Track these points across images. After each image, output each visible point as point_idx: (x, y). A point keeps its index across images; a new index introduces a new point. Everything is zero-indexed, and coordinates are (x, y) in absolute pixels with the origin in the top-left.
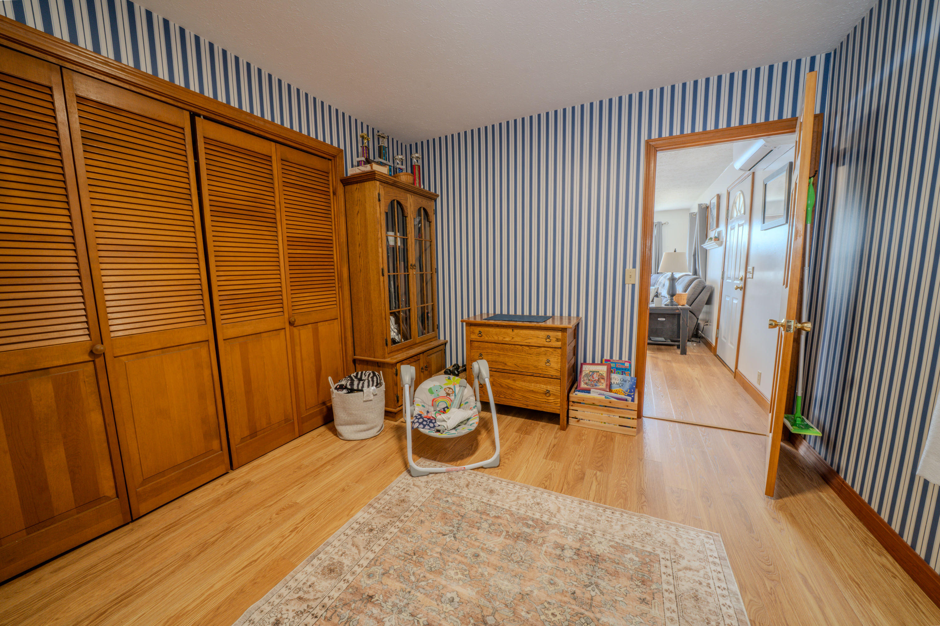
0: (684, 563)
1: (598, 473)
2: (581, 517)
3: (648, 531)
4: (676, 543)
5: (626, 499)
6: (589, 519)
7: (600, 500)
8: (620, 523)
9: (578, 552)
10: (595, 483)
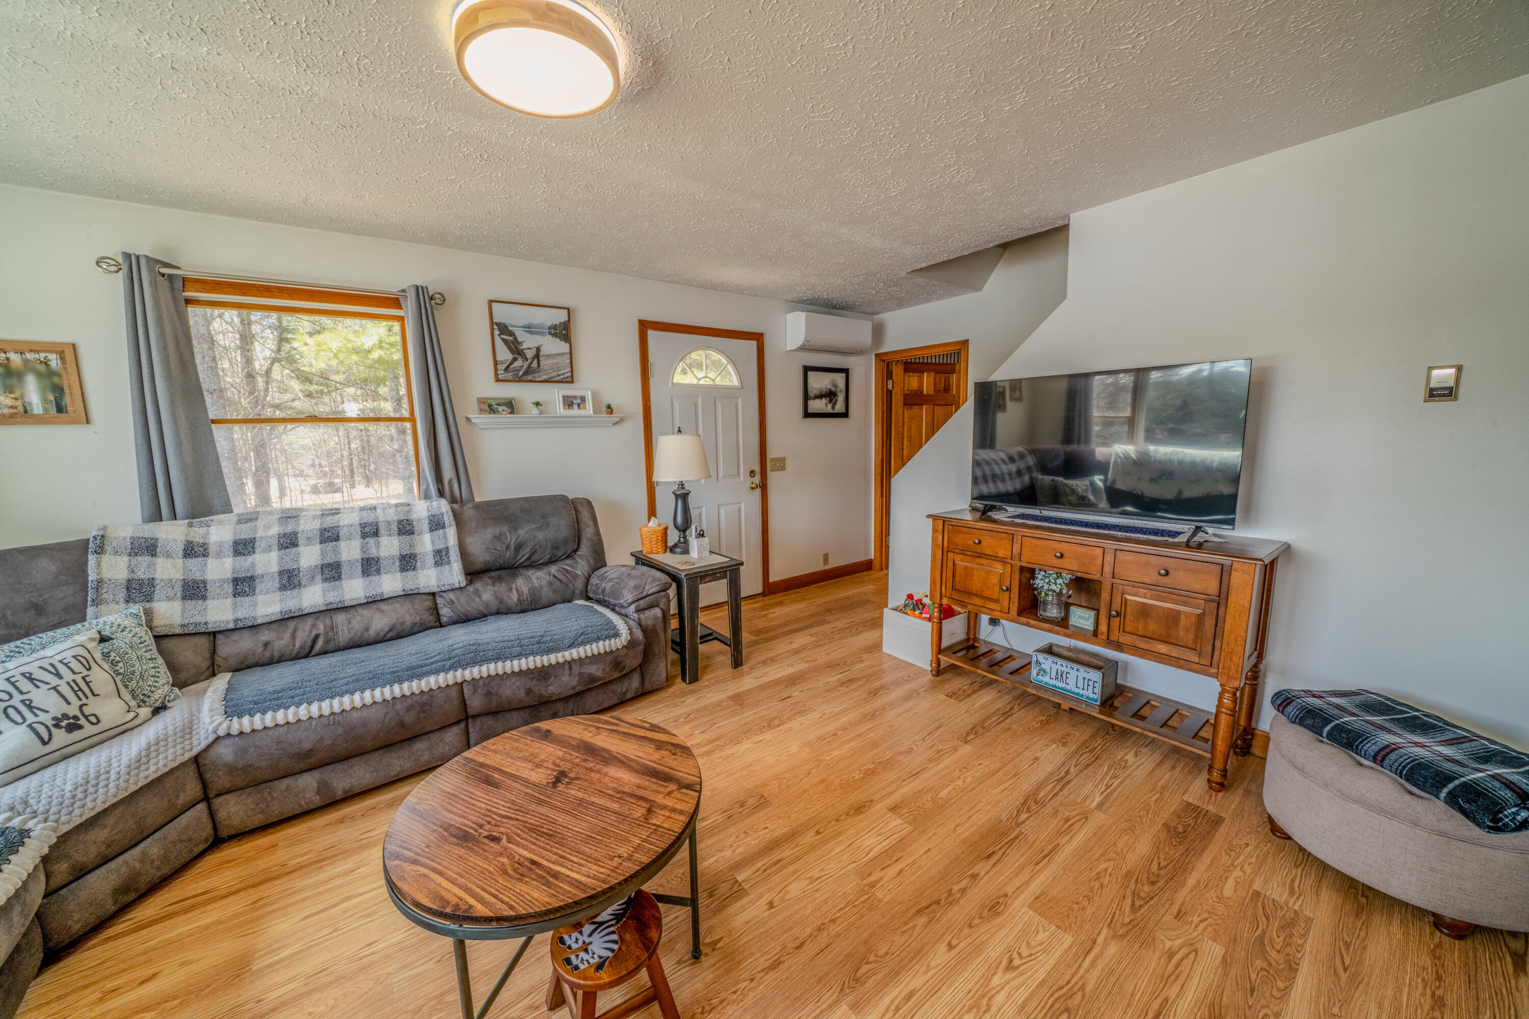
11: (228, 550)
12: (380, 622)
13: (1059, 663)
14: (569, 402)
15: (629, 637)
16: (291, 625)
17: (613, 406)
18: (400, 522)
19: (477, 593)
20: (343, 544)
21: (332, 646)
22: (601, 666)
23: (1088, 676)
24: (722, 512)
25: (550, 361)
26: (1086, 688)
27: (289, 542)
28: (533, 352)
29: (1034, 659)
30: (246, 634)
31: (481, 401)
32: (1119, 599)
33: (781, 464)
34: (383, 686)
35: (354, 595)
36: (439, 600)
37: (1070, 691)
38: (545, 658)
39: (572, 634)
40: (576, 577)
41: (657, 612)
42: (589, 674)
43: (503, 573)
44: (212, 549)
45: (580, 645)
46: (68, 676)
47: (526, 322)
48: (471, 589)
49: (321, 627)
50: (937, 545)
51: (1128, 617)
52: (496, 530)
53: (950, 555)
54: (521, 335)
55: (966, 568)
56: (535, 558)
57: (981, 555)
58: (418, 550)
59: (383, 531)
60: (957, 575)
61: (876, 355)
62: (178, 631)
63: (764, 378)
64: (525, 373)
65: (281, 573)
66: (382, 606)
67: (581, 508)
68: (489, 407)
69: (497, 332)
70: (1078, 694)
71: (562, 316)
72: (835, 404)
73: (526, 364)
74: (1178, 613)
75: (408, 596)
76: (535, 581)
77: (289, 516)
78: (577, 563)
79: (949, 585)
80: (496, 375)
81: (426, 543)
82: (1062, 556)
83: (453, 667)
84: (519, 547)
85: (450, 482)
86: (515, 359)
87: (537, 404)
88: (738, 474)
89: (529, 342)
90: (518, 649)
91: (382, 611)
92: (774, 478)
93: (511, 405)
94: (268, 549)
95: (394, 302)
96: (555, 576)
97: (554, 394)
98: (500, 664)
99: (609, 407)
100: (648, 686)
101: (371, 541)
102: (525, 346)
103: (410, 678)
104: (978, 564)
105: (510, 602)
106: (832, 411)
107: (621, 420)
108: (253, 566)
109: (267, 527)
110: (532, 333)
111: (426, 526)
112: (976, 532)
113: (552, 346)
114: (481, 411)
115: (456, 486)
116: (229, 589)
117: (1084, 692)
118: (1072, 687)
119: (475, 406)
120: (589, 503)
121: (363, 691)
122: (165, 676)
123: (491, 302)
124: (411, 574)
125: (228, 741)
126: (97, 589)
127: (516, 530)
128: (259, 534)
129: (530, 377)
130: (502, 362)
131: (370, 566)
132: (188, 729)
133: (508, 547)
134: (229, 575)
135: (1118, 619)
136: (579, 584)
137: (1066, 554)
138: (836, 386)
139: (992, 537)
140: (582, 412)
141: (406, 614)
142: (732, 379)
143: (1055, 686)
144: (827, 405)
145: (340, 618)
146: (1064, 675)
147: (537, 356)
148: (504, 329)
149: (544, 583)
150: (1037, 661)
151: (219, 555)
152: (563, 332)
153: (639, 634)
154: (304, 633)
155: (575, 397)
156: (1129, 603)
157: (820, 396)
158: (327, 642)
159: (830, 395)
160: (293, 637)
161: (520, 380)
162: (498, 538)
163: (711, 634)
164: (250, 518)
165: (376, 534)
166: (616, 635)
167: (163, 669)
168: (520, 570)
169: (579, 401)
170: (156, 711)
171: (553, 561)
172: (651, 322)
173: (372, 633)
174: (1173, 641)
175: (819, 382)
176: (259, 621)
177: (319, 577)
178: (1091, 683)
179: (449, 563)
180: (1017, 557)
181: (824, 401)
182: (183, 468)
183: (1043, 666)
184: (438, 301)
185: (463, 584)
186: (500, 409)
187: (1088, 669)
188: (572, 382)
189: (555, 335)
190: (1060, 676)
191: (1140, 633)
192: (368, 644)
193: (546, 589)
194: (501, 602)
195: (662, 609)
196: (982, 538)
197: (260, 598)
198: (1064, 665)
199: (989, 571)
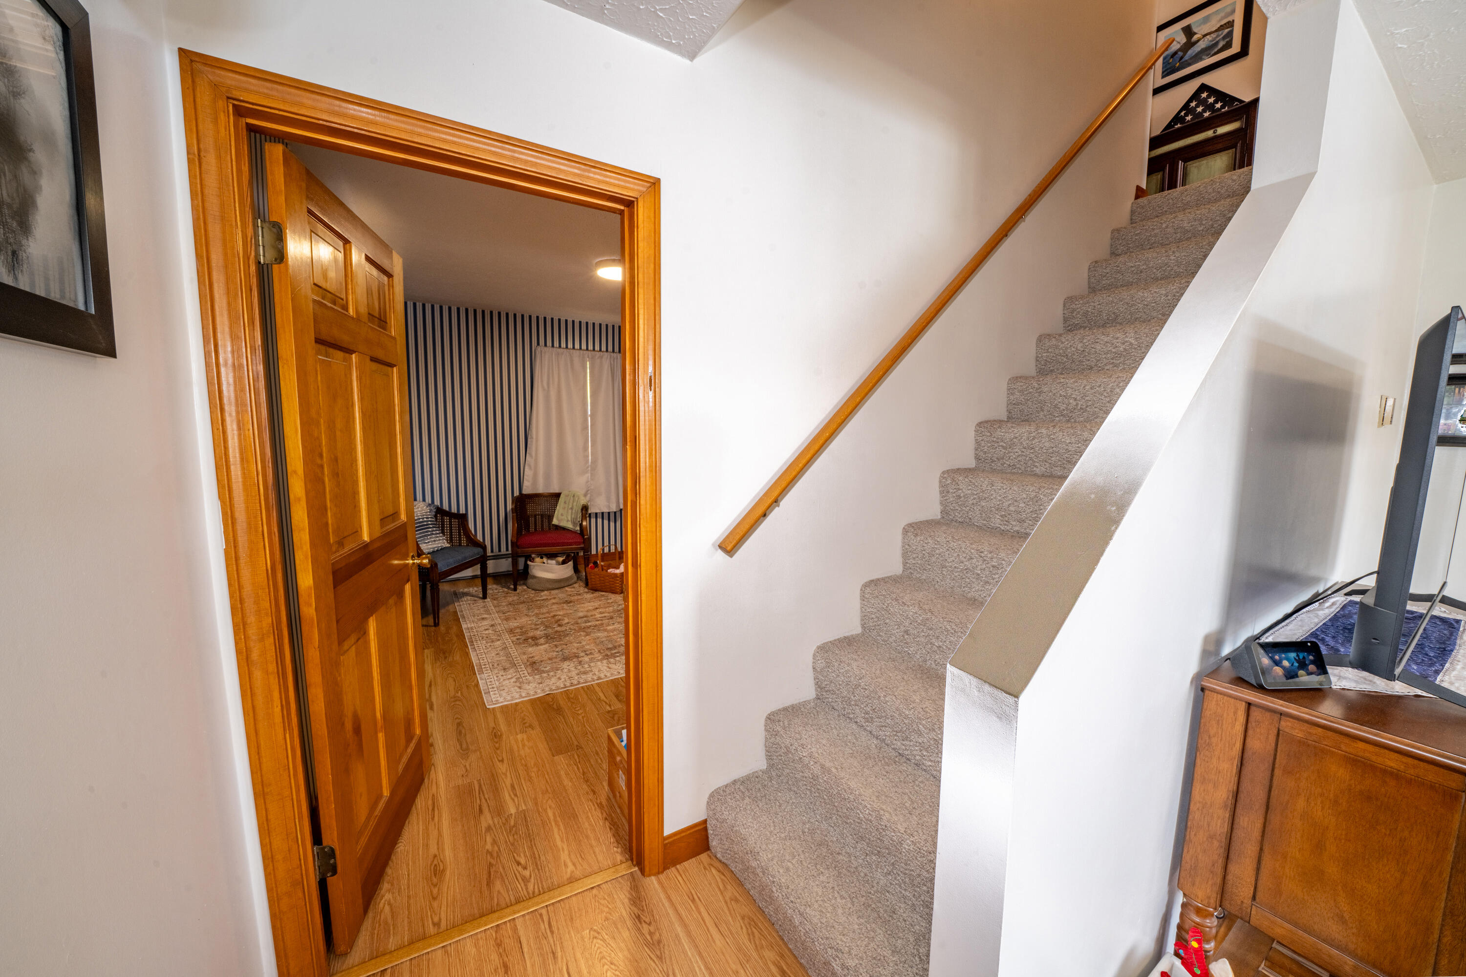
0: (514, 680)
1: (608, 708)
2: (591, 671)
3: (541, 685)
4: (520, 688)
5: (569, 698)
6: (585, 673)
7: (588, 687)
8: (563, 680)
9: (578, 657)
10: (603, 697)
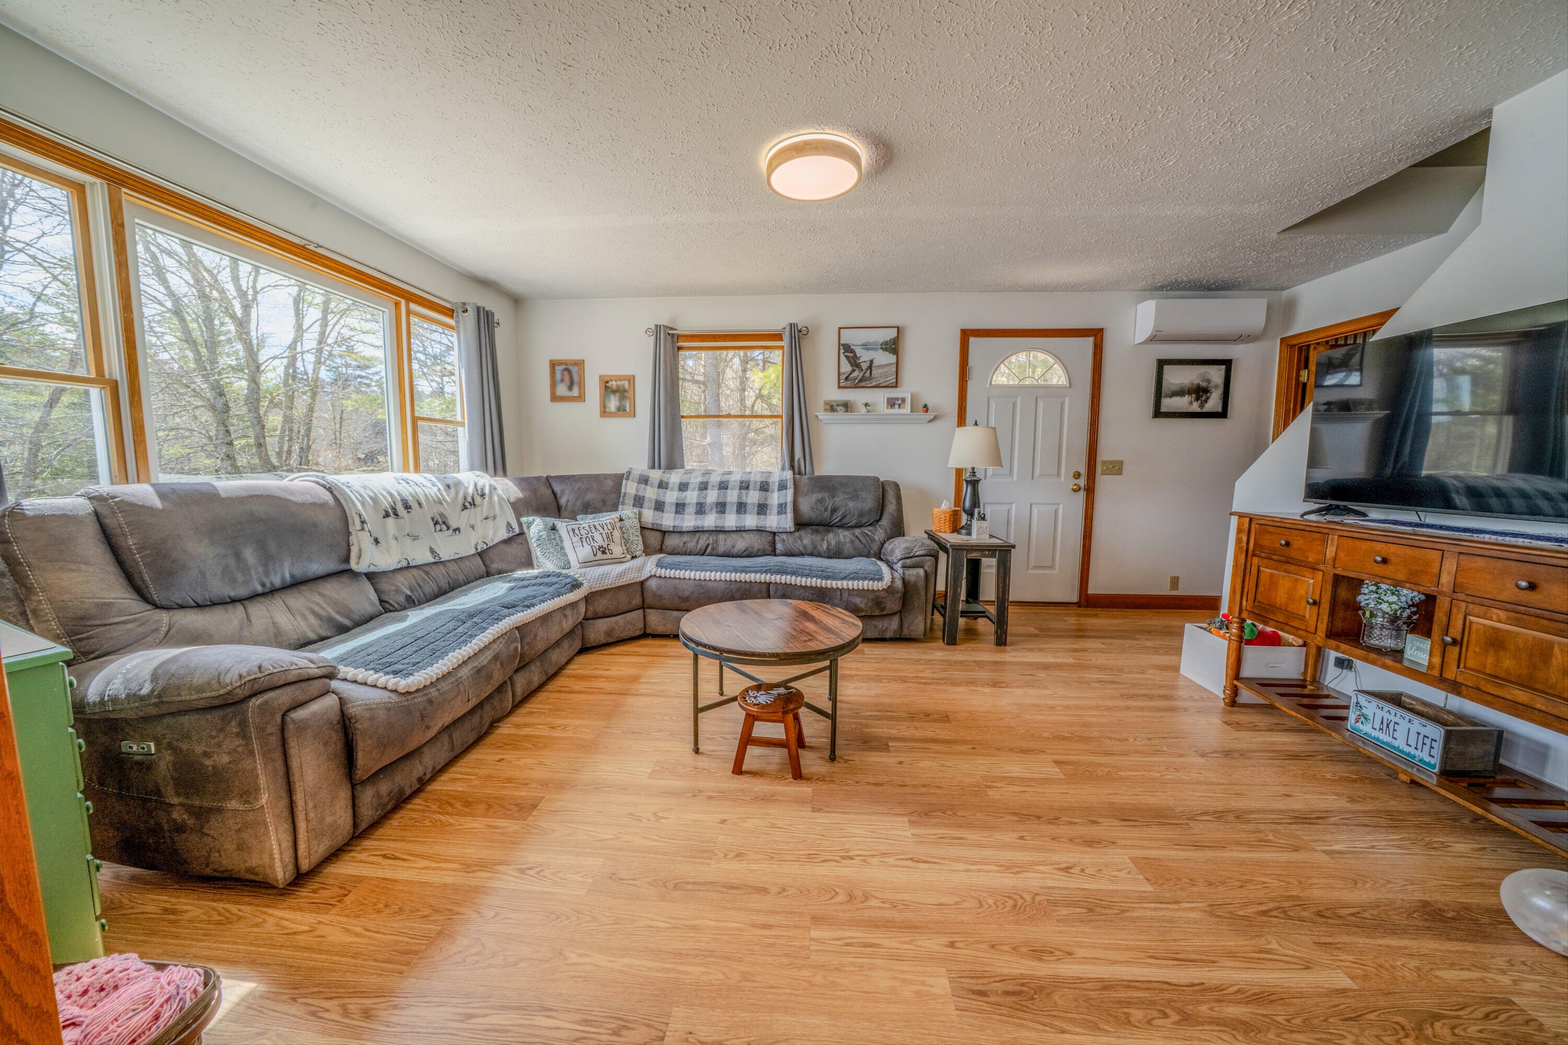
11: (677, 487)
12: (741, 544)
13: (1386, 709)
14: (892, 403)
15: (889, 584)
16: (698, 535)
17: (929, 406)
18: (762, 482)
19: (800, 538)
20: (729, 491)
21: (715, 552)
22: (866, 601)
23: (1423, 731)
24: (1035, 511)
25: (880, 371)
26: (1419, 747)
27: (704, 487)
28: (868, 364)
29: (1354, 700)
30: (677, 535)
31: (826, 403)
32: (1461, 622)
33: (1116, 468)
34: (727, 572)
35: (730, 524)
36: (777, 538)
37: (1398, 749)
38: (824, 582)
39: (848, 572)
40: (873, 540)
41: (921, 572)
42: (855, 604)
43: (821, 528)
44: (670, 486)
45: (850, 579)
46: (606, 530)
47: (864, 341)
48: (797, 534)
49: (711, 539)
50: (1241, 548)
51: (1471, 647)
52: (819, 496)
53: (1256, 560)
54: (859, 352)
55: (1272, 575)
56: (846, 520)
57: (1288, 561)
58: (769, 502)
59: (751, 487)
60: (1261, 584)
61: (1282, 340)
62: (650, 526)
63: (1100, 375)
64: (860, 381)
65: (697, 504)
66: (744, 534)
67: (888, 488)
68: (831, 408)
69: (842, 351)
70: (1408, 754)
71: (893, 333)
72: (1206, 401)
73: (861, 374)
74: (1551, 645)
75: (759, 531)
76: (841, 537)
77: (707, 473)
78: (876, 530)
79: (1251, 596)
80: (839, 383)
81: (775, 498)
82: (1385, 561)
83: (766, 572)
84: (834, 510)
85: (799, 460)
86: (853, 371)
87: (866, 405)
88: (1059, 474)
89: (864, 357)
90: (808, 572)
91: (743, 537)
92: (1104, 482)
93: (847, 406)
94: (693, 490)
95: (778, 337)
96: (857, 537)
97: (879, 397)
98: (794, 577)
99: (925, 406)
100: (906, 632)
101: (744, 492)
102: (862, 360)
103: (741, 572)
104: (1285, 571)
105: (821, 549)
106: (1199, 410)
107: (935, 418)
108: (686, 497)
109: (696, 478)
110: (867, 349)
111: (776, 487)
112: (1286, 532)
113: (884, 359)
114: (826, 410)
115: (802, 464)
116: (674, 508)
117: (1417, 753)
118: (1400, 743)
119: (821, 405)
120: (896, 486)
121: (717, 571)
122: (641, 547)
123: (840, 328)
124: (763, 517)
125: (655, 579)
126: (624, 496)
127: (833, 497)
128: (691, 481)
129: (863, 384)
130: (844, 374)
131: (741, 507)
132: (641, 569)
133: (826, 510)
134: (674, 501)
135: (1457, 649)
136: (875, 547)
137: (1393, 559)
138: (1209, 381)
139: (1303, 537)
140: (902, 411)
141: (756, 542)
142: (1058, 377)
143: (1378, 740)
144: (1191, 403)
145: (721, 537)
146: (1391, 726)
147: (870, 367)
148: (847, 348)
149: (848, 540)
150: (1357, 703)
151: (672, 490)
152: (893, 347)
153: (899, 584)
154: (703, 541)
155: (897, 399)
156: (1474, 627)
157: (1180, 393)
158: (713, 549)
159: (1200, 392)
160: (697, 542)
161: (856, 387)
162: (821, 501)
163: (984, 612)
164: (690, 472)
165: (747, 488)
166: (880, 579)
167: (641, 542)
168: (834, 528)
169: (900, 402)
170: (633, 558)
171: (858, 526)
172: (972, 330)
173: (736, 550)
174: (1538, 686)
175: (1176, 377)
176: (684, 529)
177: (714, 510)
178: (1427, 741)
179: (786, 513)
180: (1331, 562)
181: (1187, 399)
182: (667, 442)
183: (1364, 711)
184: (804, 332)
185: (792, 530)
186: (839, 408)
187: (1424, 721)
188: (896, 386)
189: (885, 350)
190: (1385, 726)
191: (1488, 671)
192: (733, 557)
193: (848, 545)
194: (815, 547)
195: (926, 571)
196: (1290, 539)
197: (686, 516)
198: (1393, 712)
199: (1297, 580)
